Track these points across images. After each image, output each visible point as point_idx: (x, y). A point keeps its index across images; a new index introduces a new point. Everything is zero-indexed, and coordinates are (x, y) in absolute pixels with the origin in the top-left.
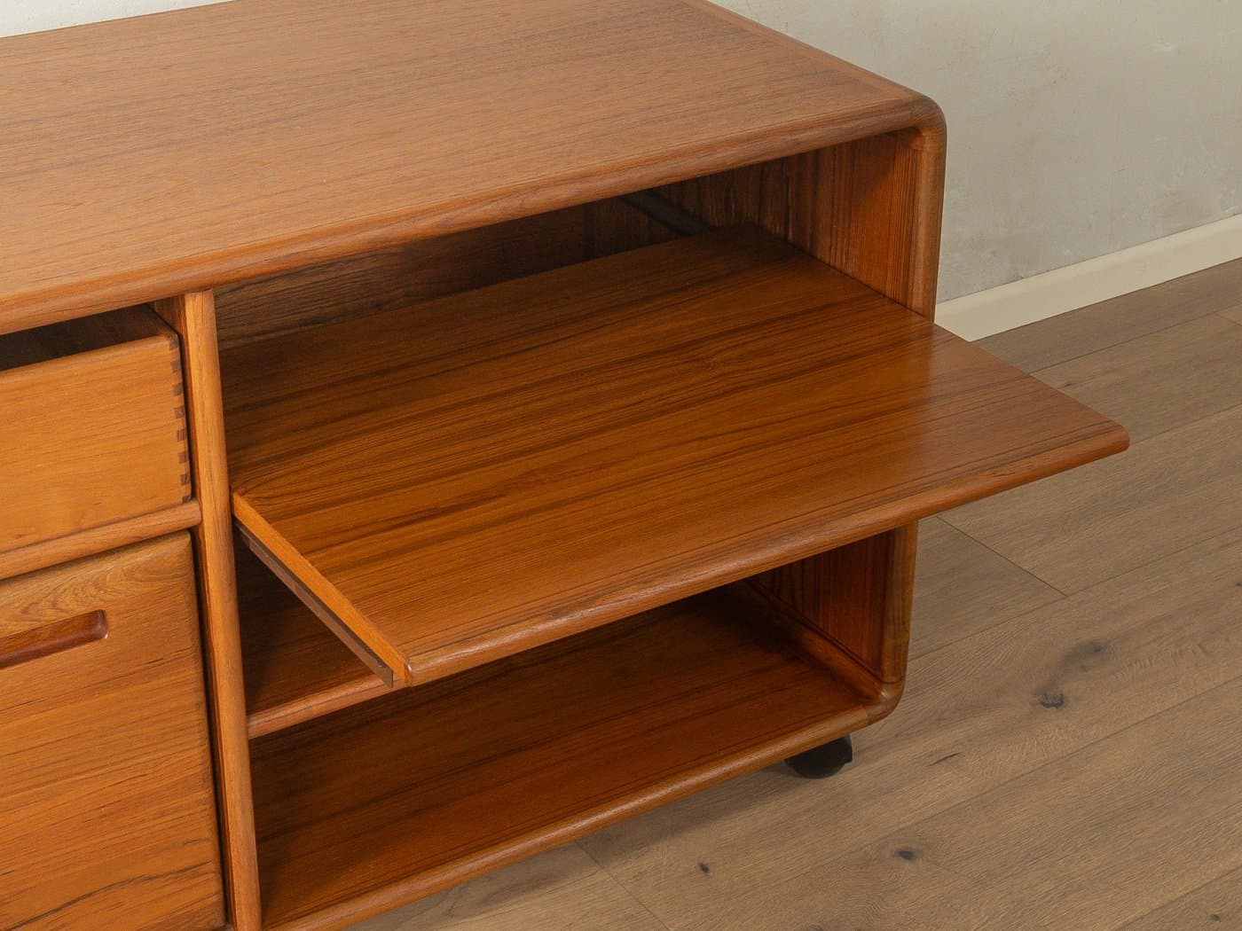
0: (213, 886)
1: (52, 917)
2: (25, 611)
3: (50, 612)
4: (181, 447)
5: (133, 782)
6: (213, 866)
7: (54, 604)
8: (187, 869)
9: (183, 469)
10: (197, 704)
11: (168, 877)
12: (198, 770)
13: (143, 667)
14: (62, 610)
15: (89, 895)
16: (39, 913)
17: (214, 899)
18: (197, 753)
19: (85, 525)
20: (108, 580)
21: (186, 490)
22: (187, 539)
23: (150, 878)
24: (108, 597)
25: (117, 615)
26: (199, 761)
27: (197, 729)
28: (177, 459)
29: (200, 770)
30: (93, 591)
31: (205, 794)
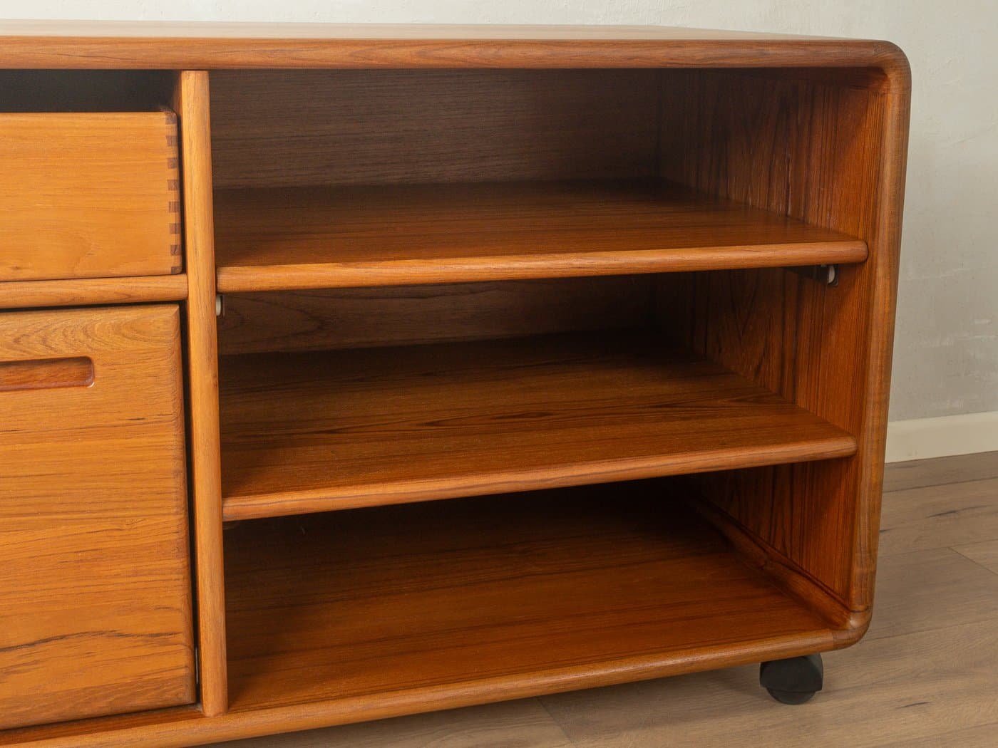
0: (184, 659)
1: (25, 650)
2: (17, 341)
3: (40, 347)
4: (173, 218)
5: (110, 534)
6: (184, 638)
7: (44, 341)
8: (158, 635)
9: (174, 239)
10: (175, 471)
11: (139, 638)
12: (175, 537)
13: (125, 422)
14: (52, 348)
15: (62, 637)
16: (13, 643)
17: (183, 672)
18: (174, 521)
19: (79, 272)
20: (96, 329)
21: (175, 261)
22: (175, 309)
23: (121, 635)
24: (95, 346)
25: (103, 365)
26: (175, 529)
27: (174, 496)
28: (168, 229)
29: (175, 538)
30: (82, 337)
31: (180, 563)
